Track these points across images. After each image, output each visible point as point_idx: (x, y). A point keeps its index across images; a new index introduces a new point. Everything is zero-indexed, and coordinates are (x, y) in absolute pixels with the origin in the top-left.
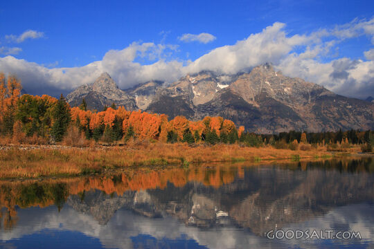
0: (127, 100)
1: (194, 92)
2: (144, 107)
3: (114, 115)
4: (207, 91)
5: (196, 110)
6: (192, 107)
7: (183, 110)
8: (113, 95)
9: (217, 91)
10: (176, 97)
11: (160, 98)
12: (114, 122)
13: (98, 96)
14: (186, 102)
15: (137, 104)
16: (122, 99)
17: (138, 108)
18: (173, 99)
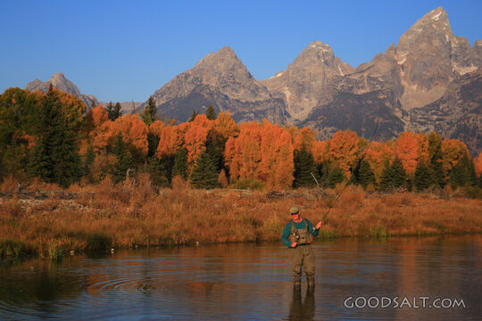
0: (269, 101)
1: (404, 83)
2: (302, 115)
3: (206, 130)
4: (431, 79)
5: (407, 120)
6: (399, 115)
7: (381, 120)
8: (242, 91)
9: (451, 79)
10: (366, 95)
11: (334, 97)
12: (207, 144)
13: (211, 94)
14: (388, 104)
15: (289, 110)
16: (259, 99)
17: (289, 116)
18: (359, 97)
